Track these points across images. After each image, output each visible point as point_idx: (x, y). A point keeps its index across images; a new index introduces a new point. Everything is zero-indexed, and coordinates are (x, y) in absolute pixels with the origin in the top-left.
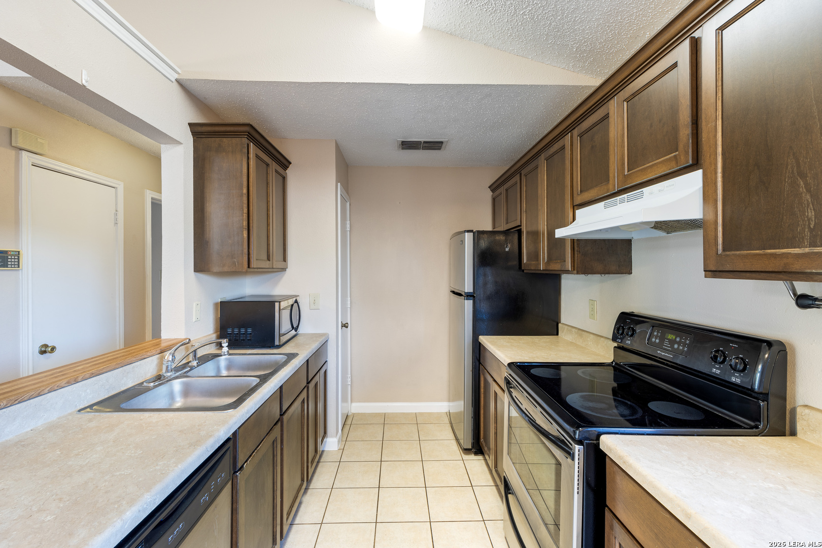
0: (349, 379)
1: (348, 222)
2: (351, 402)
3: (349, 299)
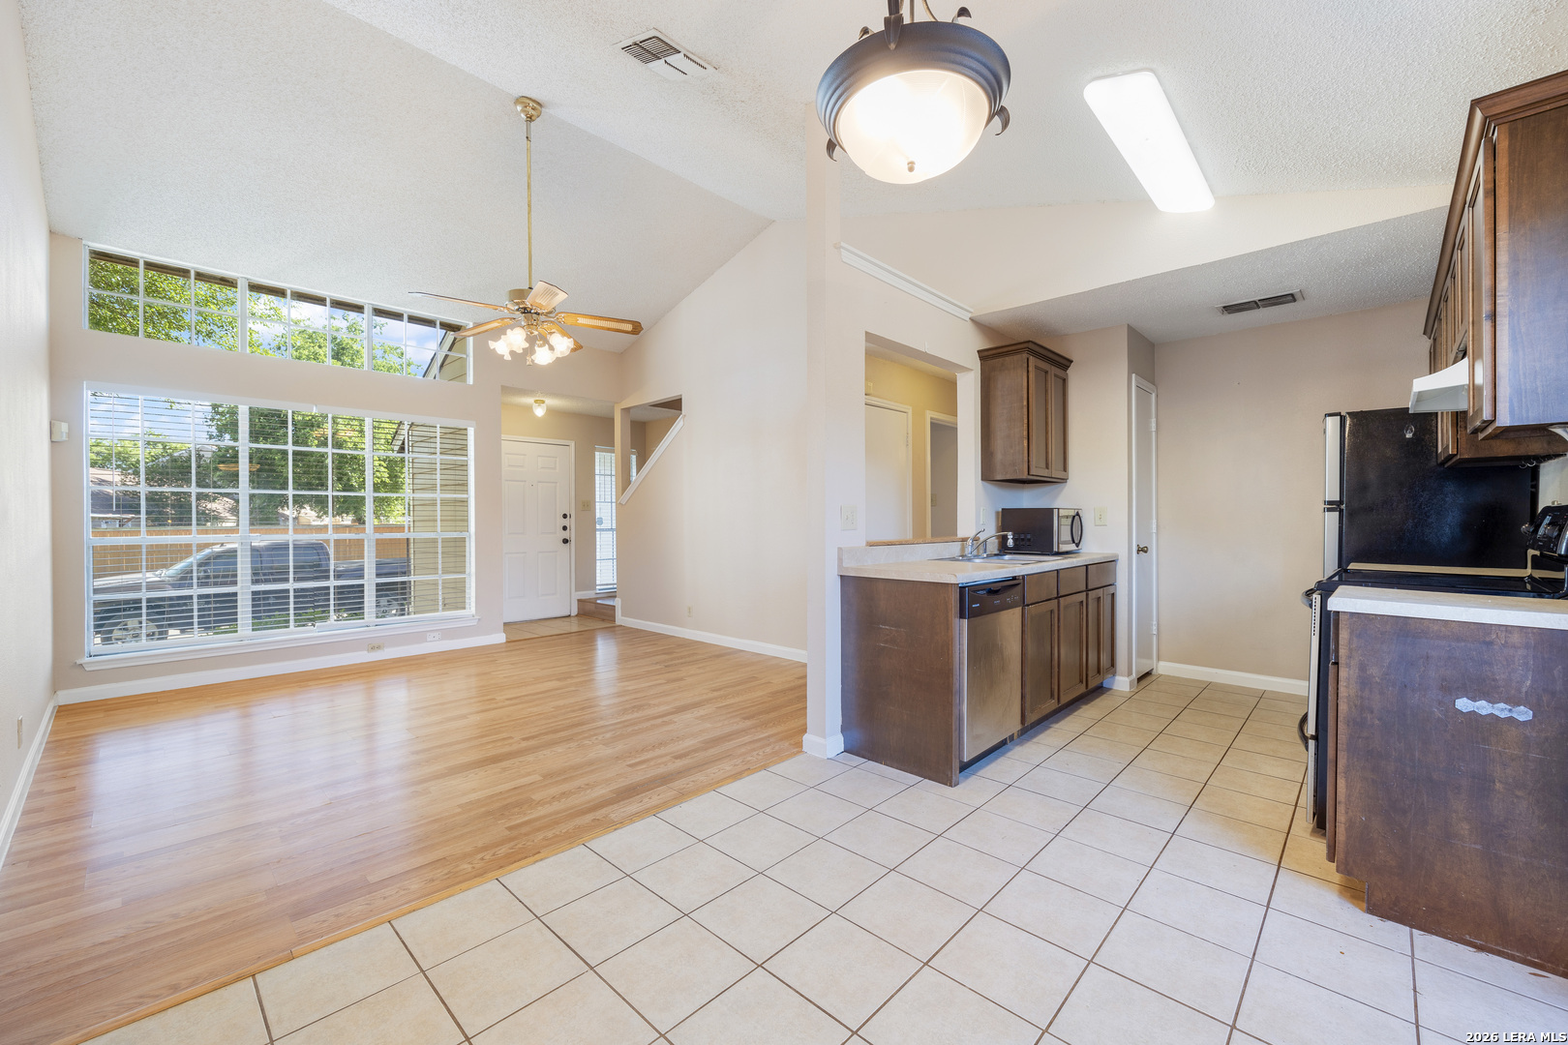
0: (1155, 628)
1: (1154, 420)
2: (1158, 659)
3: (1154, 521)
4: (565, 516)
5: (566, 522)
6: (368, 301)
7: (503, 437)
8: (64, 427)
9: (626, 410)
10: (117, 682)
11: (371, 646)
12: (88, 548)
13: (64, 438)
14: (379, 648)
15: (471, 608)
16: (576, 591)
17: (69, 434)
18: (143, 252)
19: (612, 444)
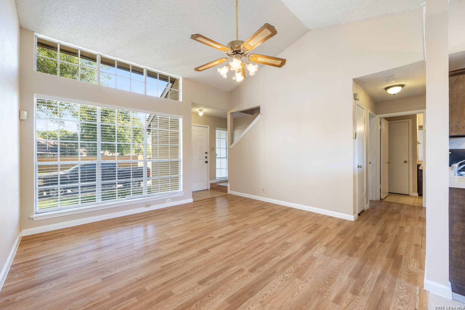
4: (206, 153)
5: (206, 155)
6: (145, 67)
7: (192, 124)
8: (25, 113)
9: (232, 113)
10: (47, 225)
11: (146, 205)
12: (36, 166)
13: (26, 118)
14: (149, 206)
15: (181, 189)
16: (210, 180)
17: (27, 117)
18: (59, 39)
19: (226, 127)
